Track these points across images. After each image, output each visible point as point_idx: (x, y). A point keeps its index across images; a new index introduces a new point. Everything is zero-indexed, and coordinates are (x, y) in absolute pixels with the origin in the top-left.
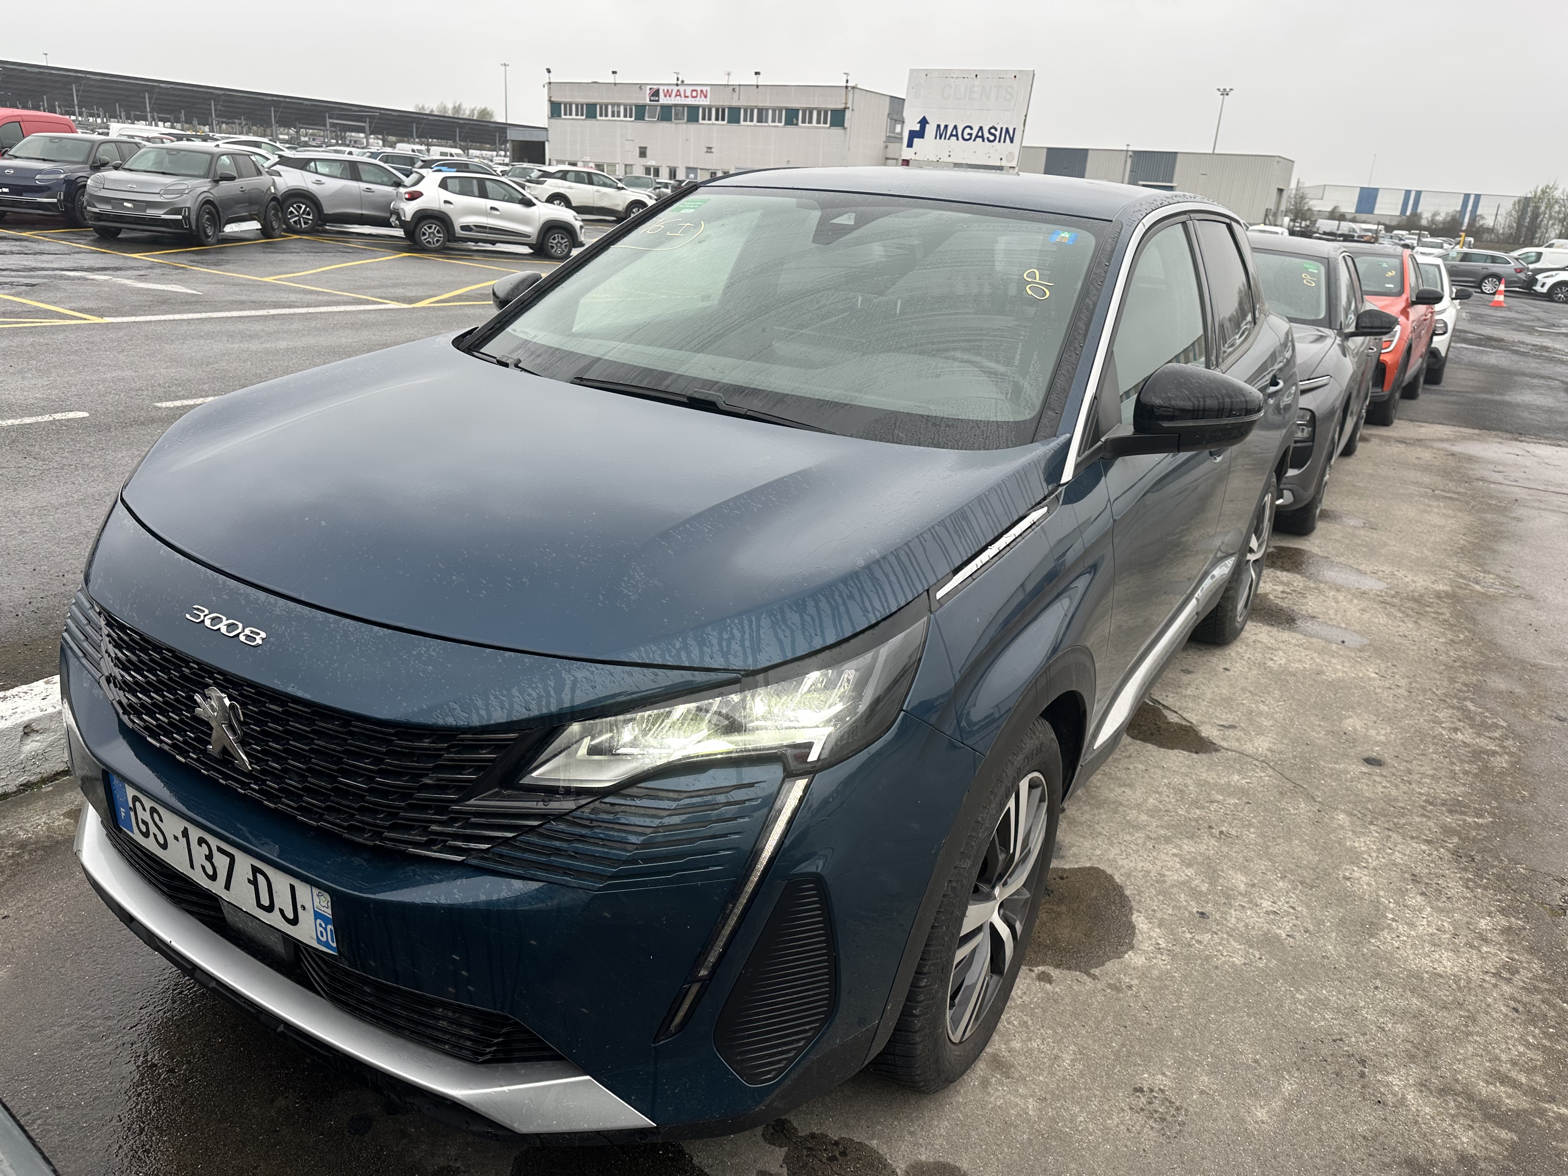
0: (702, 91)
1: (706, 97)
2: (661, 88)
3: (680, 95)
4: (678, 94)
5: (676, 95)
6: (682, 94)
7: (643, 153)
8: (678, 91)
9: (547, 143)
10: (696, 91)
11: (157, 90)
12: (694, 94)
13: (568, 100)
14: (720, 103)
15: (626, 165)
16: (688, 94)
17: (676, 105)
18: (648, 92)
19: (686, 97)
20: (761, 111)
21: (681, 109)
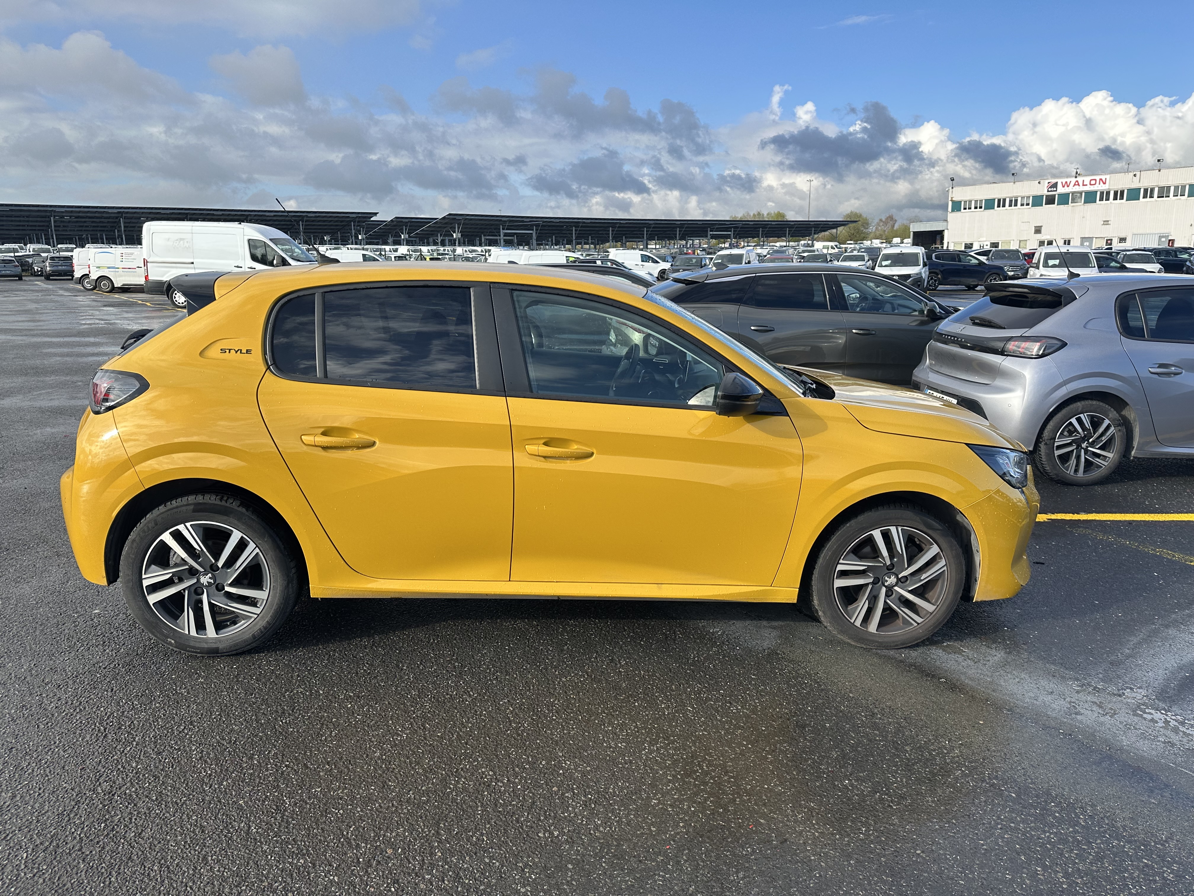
0: (1101, 179)
1: (1104, 183)
2: (1059, 181)
3: (1079, 185)
4: (1077, 184)
5: (1075, 185)
6: (1081, 184)
7: (1038, 230)
8: (1077, 181)
9: (946, 231)
10: (1096, 180)
11: (618, 225)
12: (1093, 182)
13: (967, 198)
14: (1119, 187)
15: (1020, 241)
16: (1087, 182)
17: (1073, 193)
18: (1047, 185)
19: (1083, 185)
20: (1161, 189)
21: (1079, 195)
